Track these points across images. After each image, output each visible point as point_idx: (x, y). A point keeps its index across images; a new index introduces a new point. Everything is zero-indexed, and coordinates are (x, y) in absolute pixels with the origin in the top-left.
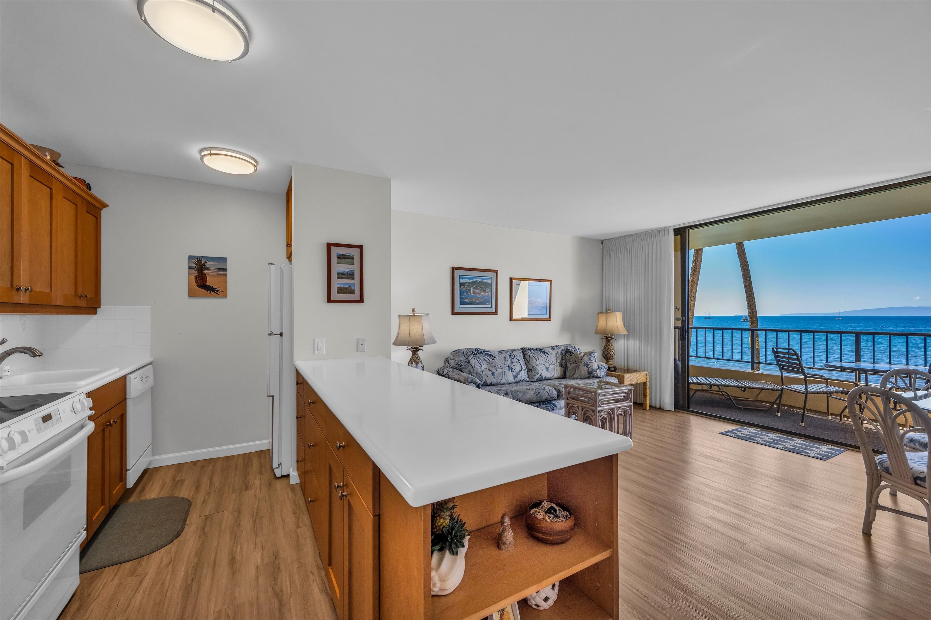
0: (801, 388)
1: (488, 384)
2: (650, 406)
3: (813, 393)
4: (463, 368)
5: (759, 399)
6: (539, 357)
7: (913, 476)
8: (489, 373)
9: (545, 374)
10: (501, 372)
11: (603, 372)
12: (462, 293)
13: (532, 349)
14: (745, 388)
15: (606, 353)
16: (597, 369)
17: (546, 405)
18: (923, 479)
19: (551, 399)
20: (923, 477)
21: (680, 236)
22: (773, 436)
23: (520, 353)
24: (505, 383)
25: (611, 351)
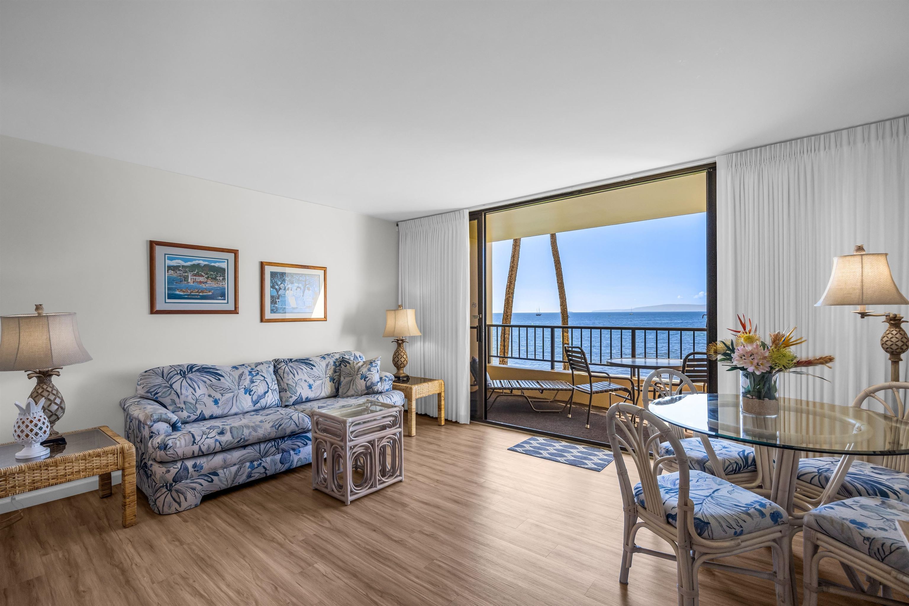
0: (586, 387)
1: (207, 416)
2: (446, 420)
3: (597, 392)
4: (160, 396)
5: (557, 398)
6: (299, 371)
7: (665, 513)
8: (209, 402)
9: (306, 393)
10: (231, 397)
11: (387, 384)
12: (171, 281)
13: (291, 360)
14: (542, 390)
15: (396, 360)
16: (378, 382)
17: (293, 441)
18: (674, 517)
19: (300, 431)
20: (675, 515)
21: (476, 221)
22: (559, 445)
23: (269, 367)
24: (238, 413)
25: (402, 357)
